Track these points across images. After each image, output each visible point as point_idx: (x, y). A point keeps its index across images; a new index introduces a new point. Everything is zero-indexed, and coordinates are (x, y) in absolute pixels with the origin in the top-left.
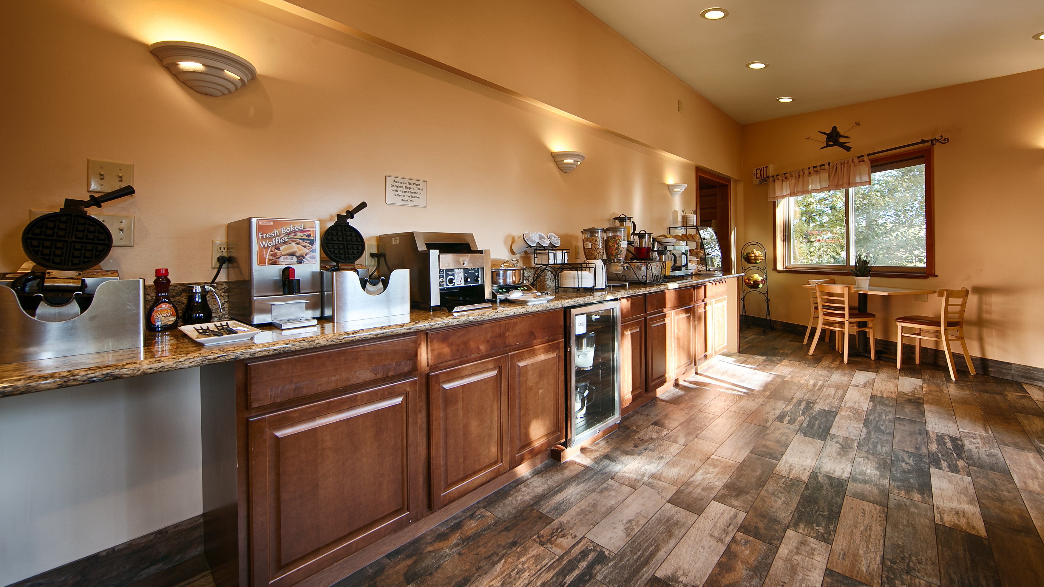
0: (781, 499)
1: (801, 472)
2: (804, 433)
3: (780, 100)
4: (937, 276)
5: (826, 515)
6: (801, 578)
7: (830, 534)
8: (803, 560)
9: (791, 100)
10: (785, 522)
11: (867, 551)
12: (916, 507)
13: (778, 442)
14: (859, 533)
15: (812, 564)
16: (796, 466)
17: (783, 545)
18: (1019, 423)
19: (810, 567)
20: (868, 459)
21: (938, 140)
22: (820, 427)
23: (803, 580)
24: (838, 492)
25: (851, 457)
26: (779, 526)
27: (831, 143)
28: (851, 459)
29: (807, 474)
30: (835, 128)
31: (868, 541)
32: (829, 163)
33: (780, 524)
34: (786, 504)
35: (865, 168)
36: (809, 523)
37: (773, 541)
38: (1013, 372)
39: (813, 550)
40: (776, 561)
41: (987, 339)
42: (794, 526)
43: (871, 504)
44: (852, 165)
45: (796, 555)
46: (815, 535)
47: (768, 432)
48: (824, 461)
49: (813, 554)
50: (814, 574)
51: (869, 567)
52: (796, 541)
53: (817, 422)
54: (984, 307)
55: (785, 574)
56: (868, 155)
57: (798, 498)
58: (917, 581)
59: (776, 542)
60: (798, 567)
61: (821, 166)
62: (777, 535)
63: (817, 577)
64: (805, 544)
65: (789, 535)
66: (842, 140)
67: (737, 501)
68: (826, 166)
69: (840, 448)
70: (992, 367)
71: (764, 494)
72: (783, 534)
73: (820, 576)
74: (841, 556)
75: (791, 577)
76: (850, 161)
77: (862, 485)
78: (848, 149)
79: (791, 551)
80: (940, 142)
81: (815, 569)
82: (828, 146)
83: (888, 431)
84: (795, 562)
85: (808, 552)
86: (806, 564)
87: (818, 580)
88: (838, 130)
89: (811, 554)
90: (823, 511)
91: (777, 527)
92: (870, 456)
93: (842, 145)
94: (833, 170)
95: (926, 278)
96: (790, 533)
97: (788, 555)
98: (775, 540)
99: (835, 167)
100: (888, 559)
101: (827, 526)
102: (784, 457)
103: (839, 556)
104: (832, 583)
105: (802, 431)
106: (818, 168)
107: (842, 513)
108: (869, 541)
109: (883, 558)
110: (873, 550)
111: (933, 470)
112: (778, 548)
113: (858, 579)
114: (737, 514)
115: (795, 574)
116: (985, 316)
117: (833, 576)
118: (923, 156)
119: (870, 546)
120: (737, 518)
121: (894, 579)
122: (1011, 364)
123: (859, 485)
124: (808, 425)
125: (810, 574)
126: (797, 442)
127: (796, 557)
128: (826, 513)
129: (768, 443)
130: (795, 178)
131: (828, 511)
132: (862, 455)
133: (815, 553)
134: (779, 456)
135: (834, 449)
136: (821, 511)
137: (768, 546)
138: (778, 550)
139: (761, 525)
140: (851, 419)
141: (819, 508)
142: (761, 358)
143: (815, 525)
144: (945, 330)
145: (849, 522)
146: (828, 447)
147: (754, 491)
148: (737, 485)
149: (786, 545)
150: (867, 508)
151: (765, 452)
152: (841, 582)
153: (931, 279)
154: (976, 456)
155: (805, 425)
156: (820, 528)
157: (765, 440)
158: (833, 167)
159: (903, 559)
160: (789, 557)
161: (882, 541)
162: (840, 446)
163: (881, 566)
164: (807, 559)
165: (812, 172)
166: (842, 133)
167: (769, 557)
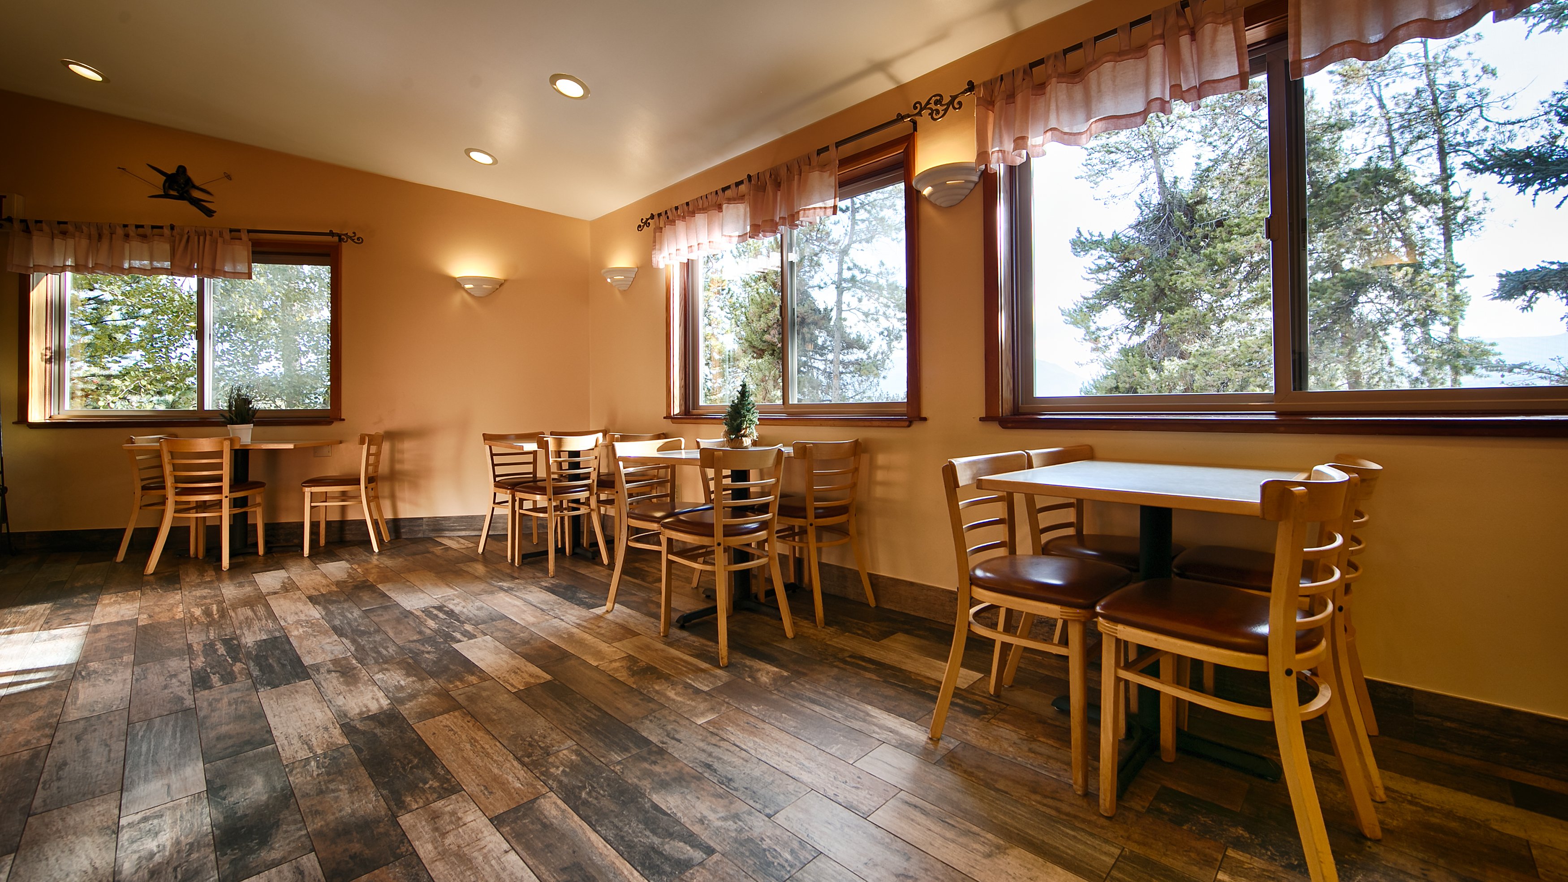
0: (340, 790)
1: (326, 736)
2: (268, 684)
3: (71, 66)
4: (344, 420)
5: (418, 763)
6: (481, 858)
7: (448, 780)
8: (458, 836)
9: (99, 79)
10: (383, 813)
11: (500, 767)
12: (484, 690)
13: (239, 718)
14: (471, 753)
15: (473, 831)
16: (309, 732)
17: (417, 843)
18: (467, 572)
19: (473, 835)
20: (387, 670)
21: (351, 237)
22: (284, 666)
23: (485, 857)
24: (399, 727)
25: (366, 678)
26: (382, 825)
27: (172, 193)
28: (369, 680)
29: (336, 732)
30: (182, 170)
31: (488, 755)
32: (172, 227)
33: (379, 822)
34: (356, 789)
35: (243, 251)
36: (413, 788)
37: (398, 851)
38: (425, 527)
39: (453, 813)
40: (433, 870)
41: (398, 494)
42: (400, 808)
43: (446, 716)
44: (220, 240)
45: (443, 838)
46: (435, 796)
47: (201, 714)
48: (340, 703)
49: (460, 819)
50: (488, 839)
51: (518, 779)
52: (424, 823)
53: (271, 661)
54: (398, 456)
55: (462, 872)
56: (249, 231)
57: (362, 770)
58: (561, 754)
59: (403, 849)
60: (465, 849)
61: (153, 227)
62: (394, 838)
63: (493, 838)
64: (438, 817)
65: (407, 824)
66: (196, 194)
67: (273, 849)
68: (167, 231)
69: (342, 677)
70: (404, 527)
71: (308, 804)
72: (399, 831)
73: (495, 834)
74: (486, 793)
75: (471, 869)
76: (216, 234)
77: (414, 702)
78: (209, 213)
79: (434, 841)
80: (353, 240)
81: (482, 833)
82: (166, 196)
83: (372, 629)
84: (454, 848)
85: (451, 822)
86: (466, 837)
87: (498, 841)
88: (190, 173)
89: (458, 822)
90: (410, 762)
91: (381, 830)
92: (386, 666)
93: (196, 202)
94: (180, 241)
95: (330, 423)
96: (405, 820)
97: (436, 848)
98: (399, 847)
99: (186, 237)
100: (523, 756)
101: (436, 776)
102: (275, 733)
103: (484, 794)
104: (512, 829)
105: (261, 684)
106: (148, 231)
107: (432, 748)
108: (488, 753)
109: (517, 758)
110: (500, 759)
111: (456, 646)
112: (415, 853)
113: (525, 800)
114: (297, 868)
115: (470, 861)
116: (398, 467)
117: (504, 820)
118: (328, 255)
119: (495, 758)
120: (306, 873)
121: (547, 770)
122: (422, 518)
123: (411, 704)
124: (260, 670)
125: (483, 843)
126: (271, 702)
127: (447, 842)
128: (416, 761)
129: (224, 729)
130: (90, 237)
131: (415, 757)
132: (376, 670)
133: (460, 815)
134: (267, 736)
135: (335, 682)
136: (408, 764)
137: (400, 864)
138: (417, 855)
139: (356, 847)
140: (315, 636)
141: (401, 762)
142: (43, 608)
143: (421, 785)
144: (366, 488)
145: (450, 751)
146: (323, 683)
147: (286, 812)
148: (243, 827)
149: (419, 839)
150: (448, 723)
151: (232, 746)
152: (518, 818)
153: (336, 425)
154: (471, 616)
155: (256, 673)
156: (431, 782)
157: (212, 729)
158: (182, 236)
159: (530, 745)
160: (440, 849)
161: (498, 744)
162: (338, 674)
163: (525, 768)
164: (460, 830)
165: (132, 234)
166: (197, 181)
167: (418, 875)
